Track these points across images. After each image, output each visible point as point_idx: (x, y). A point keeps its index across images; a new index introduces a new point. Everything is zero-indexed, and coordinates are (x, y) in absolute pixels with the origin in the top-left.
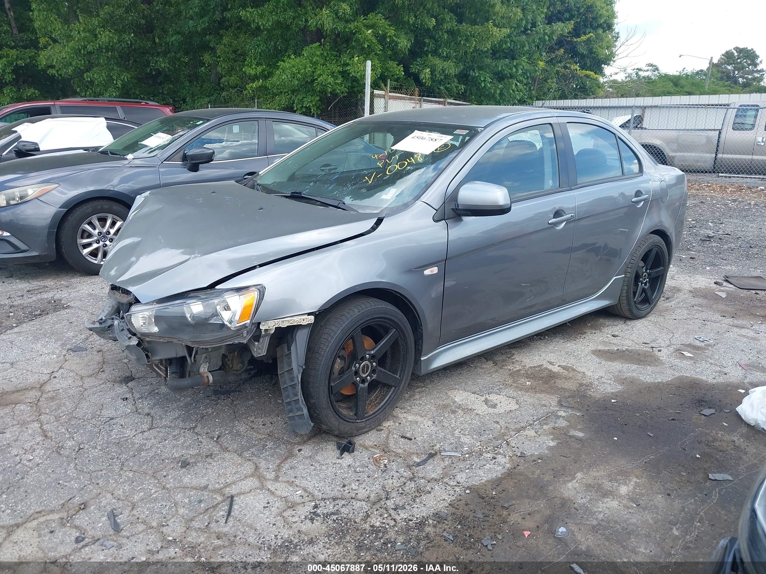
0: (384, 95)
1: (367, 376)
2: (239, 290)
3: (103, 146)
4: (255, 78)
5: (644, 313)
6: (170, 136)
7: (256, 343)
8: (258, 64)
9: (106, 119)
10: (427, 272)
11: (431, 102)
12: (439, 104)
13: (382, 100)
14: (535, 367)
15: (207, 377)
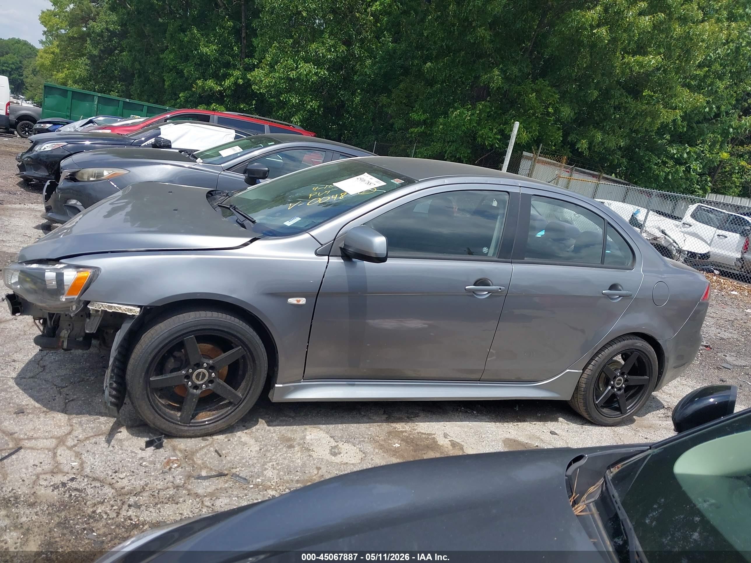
0: (532, 158)
1: (203, 384)
2: (77, 267)
3: (198, 150)
4: (418, 124)
5: (610, 421)
6: (242, 150)
7: (88, 320)
8: (424, 112)
9: (236, 132)
10: (292, 301)
11: (584, 173)
12: (593, 177)
13: (530, 163)
14: (423, 433)
15: (63, 342)
